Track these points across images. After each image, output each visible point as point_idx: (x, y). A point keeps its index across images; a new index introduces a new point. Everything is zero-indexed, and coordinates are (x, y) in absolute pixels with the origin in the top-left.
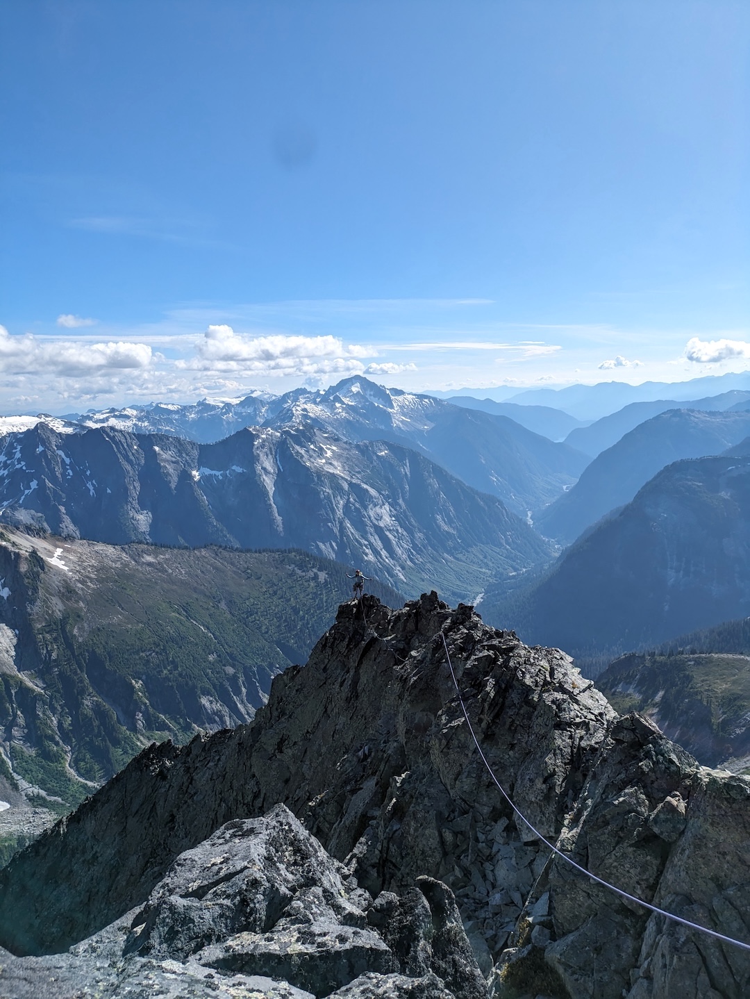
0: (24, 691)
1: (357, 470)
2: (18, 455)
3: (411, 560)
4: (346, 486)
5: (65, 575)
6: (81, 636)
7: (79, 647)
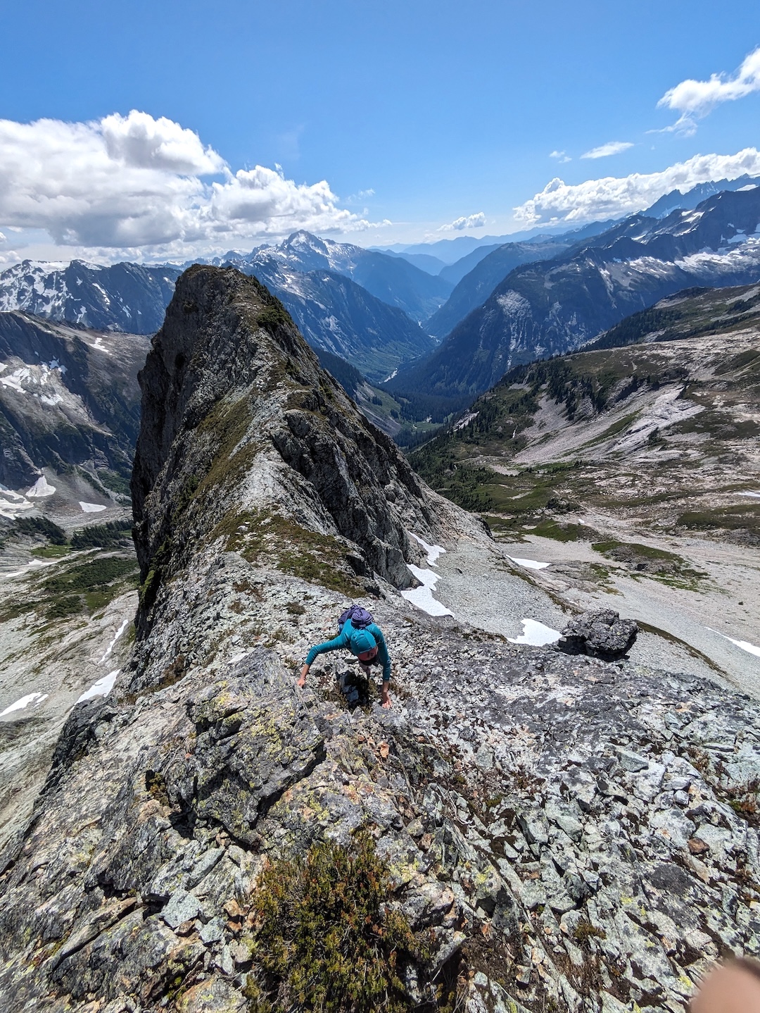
0: (97, 436)
1: (310, 291)
2: (65, 289)
3: (351, 353)
4: (304, 303)
5: (106, 355)
6: (129, 396)
7: (130, 404)
